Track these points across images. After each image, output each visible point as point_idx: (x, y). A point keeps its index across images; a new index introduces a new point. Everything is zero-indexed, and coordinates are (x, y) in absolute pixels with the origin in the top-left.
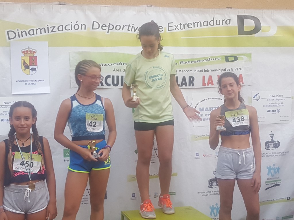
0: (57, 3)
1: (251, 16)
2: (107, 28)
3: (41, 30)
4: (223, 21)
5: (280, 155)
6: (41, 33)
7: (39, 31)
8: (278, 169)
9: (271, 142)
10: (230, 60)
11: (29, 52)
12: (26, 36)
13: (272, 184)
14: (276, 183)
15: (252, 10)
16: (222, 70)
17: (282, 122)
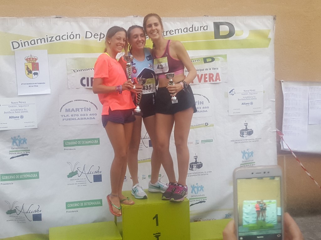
0: (55, 16)
1: (226, 22)
2: (99, 37)
3: (41, 40)
4: (201, 27)
5: (253, 141)
6: (41, 43)
7: (39, 41)
8: (252, 153)
9: (245, 130)
10: (207, 61)
12: (29, 45)
13: (246, 166)
14: (250, 165)
15: (226, 17)
16: (201, 70)
17: (255, 113)
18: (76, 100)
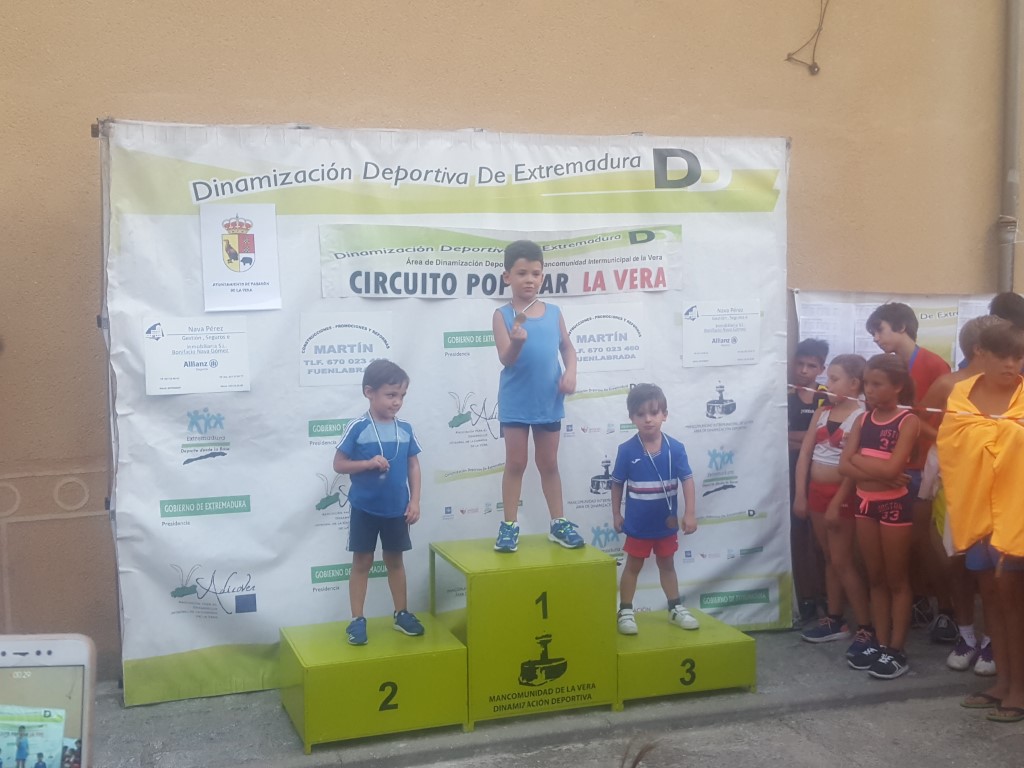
0: (294, 125)
2: (395, 175)
3: (261, 180)
4: (625, 160)
5: (735, 428)
6: (261, 187)
7: (256, 182)
8: (730, 455)
9: (718, 402)
10: (638, 239)
11: (238, 226)
12: (232, 191)
13: (717, 484)
14: (725, 483)
15: (682, 139)
16: (623, 260)
17: (741, 362)
18: (339, 326)
